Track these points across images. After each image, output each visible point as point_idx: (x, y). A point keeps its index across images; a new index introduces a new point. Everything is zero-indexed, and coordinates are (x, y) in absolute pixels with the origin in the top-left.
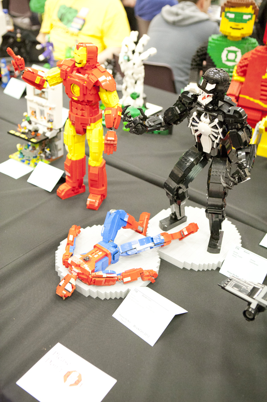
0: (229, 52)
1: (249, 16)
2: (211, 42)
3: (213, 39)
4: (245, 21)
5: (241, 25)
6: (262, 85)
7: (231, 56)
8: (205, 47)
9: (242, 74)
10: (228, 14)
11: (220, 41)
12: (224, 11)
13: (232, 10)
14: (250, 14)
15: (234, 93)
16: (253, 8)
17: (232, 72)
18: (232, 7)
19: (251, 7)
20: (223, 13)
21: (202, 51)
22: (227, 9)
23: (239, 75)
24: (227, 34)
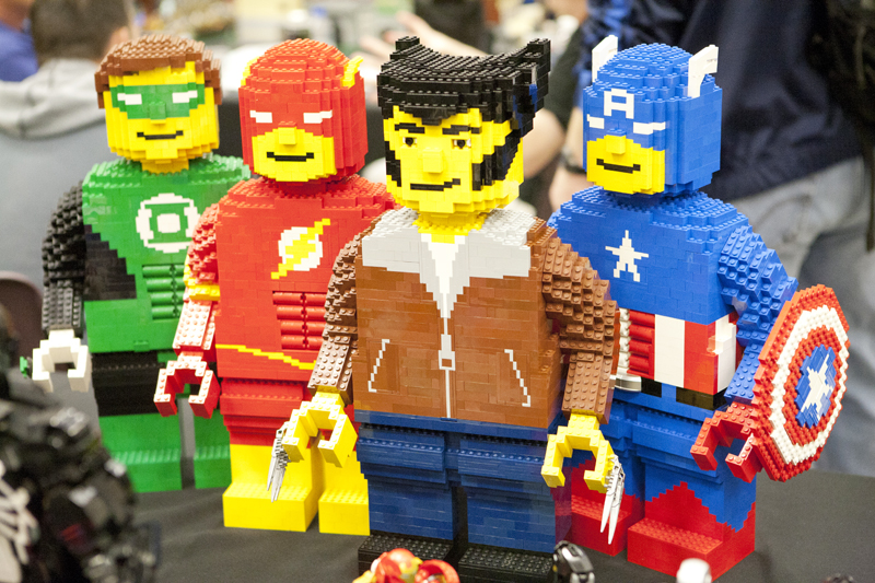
0: (159, 210)
1: (194, 94)
2: (90, 190)
3: (94, 178)
4: (183, 110)
5: (171, 126)
6: (278, 303)
7: (169, 223)
8: (74, 208)
9: (210, 276)
10: (121, 97)
11: (118, 180)
12: (107, 87)
13: (128, 81)
14: (190, 86)
15: (197, 342)
16: (198, 70)
17: (181, 274)
18: (129, 73)
19: (190, 65)
20: (107, 95)
21: (68, 221)
22: (114, 82)
23: (203, 281)
24: (135, 157)
